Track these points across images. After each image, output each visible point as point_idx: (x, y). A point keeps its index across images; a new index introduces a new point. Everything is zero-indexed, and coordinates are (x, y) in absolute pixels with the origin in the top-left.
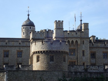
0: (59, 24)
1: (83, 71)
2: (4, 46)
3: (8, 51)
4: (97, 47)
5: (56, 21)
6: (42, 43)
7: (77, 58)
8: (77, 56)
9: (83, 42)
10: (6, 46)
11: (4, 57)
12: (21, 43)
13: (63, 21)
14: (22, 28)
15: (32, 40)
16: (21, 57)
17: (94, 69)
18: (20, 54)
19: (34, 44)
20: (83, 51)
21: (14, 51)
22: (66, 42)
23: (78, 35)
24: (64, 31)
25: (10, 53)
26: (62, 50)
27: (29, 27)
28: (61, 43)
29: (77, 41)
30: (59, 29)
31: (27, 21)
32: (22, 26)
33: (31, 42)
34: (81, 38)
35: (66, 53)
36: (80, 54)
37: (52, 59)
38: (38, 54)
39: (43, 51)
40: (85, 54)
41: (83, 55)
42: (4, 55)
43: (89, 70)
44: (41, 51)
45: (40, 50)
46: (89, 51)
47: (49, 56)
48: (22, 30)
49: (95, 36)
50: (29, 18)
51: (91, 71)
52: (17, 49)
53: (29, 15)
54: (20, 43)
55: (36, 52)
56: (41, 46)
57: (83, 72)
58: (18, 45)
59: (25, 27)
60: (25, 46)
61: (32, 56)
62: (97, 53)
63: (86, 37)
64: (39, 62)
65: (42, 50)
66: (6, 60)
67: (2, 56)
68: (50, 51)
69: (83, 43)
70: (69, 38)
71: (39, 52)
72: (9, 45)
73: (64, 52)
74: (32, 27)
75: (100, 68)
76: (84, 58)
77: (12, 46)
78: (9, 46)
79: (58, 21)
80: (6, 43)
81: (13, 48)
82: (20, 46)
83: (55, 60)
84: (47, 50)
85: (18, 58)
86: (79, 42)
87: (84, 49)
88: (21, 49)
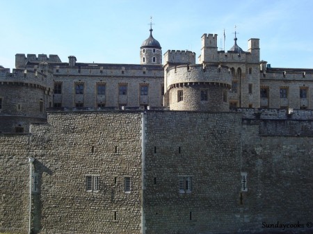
0: (210, 41)
1: (253, 117)
2: (120, 76)
3: (126, 85)
4: (272, 80)
5: (205, 35)
6: (188, 69)
7: (240, 97)
8: (239, 93)
9: (250, 70)
10: (123, 77)
11: (119, 94)
12: (147, 72)
13: (216, 35)
14: (141, 52)
15: (168, 66)
16: (147, 95)
17: (270, 115)
18: (144, 89)
19: (172, 71)
20: (250, 86)
21: (134, 85)
22: (228, 68)
23: (242, 58)
24: (219, 52)
25: (129, 87)
26: (222, 81)
27: (152, 49)
28: (219, 69)
29: (239, 69)
30: (211, 48)
31: (148, 40)
32: (141, 48)
33: (165, 68)
34: (247, 64)
35: (228, 87)
36: (245, 91)
37: (204, 97)
38: (180, 89)
39: (190, 83)
40: (253, 90)
41: (250, 92)
42: (120, 90)
43: (262, 117)
44: (186, 84)
45: (184, 81)
46: (259, 86)
47: (199, 92)
48: (141, 54)
49: (266, 62)
50: (151, 36)
51: (266, 117)
52: (140, 81)
53: (151, 30)
54: (144, 73)
55: (178, 84)
56: (186, 75)
57: (252, 119)
58: (142, 74)
59: (145, 49)
60: (153, 77)
61: (168, 91)
62: (271, 90)
63: (254, 61)
64: (182, 102)
65: (187, 81)
66: (123, 98)
67: (117, 93)
68: (202, 83)
69: (250, 73)
70: (227, 63)
71: (182, 84)
72: (127, 75)
73: (225, 84)
74: (156, 49)
75: (280, 113)
76: (251, 97)
77: (132, 77)
78: (127, 77)
79: (209, 35)
80: (123, 72)
81: (134, 80)
82: (144, 77)
83: (209, 97)
84: (196, 81)
85: (141, 97)
86: (244, 70)
87: (250, 83)
88: (147, 82)
